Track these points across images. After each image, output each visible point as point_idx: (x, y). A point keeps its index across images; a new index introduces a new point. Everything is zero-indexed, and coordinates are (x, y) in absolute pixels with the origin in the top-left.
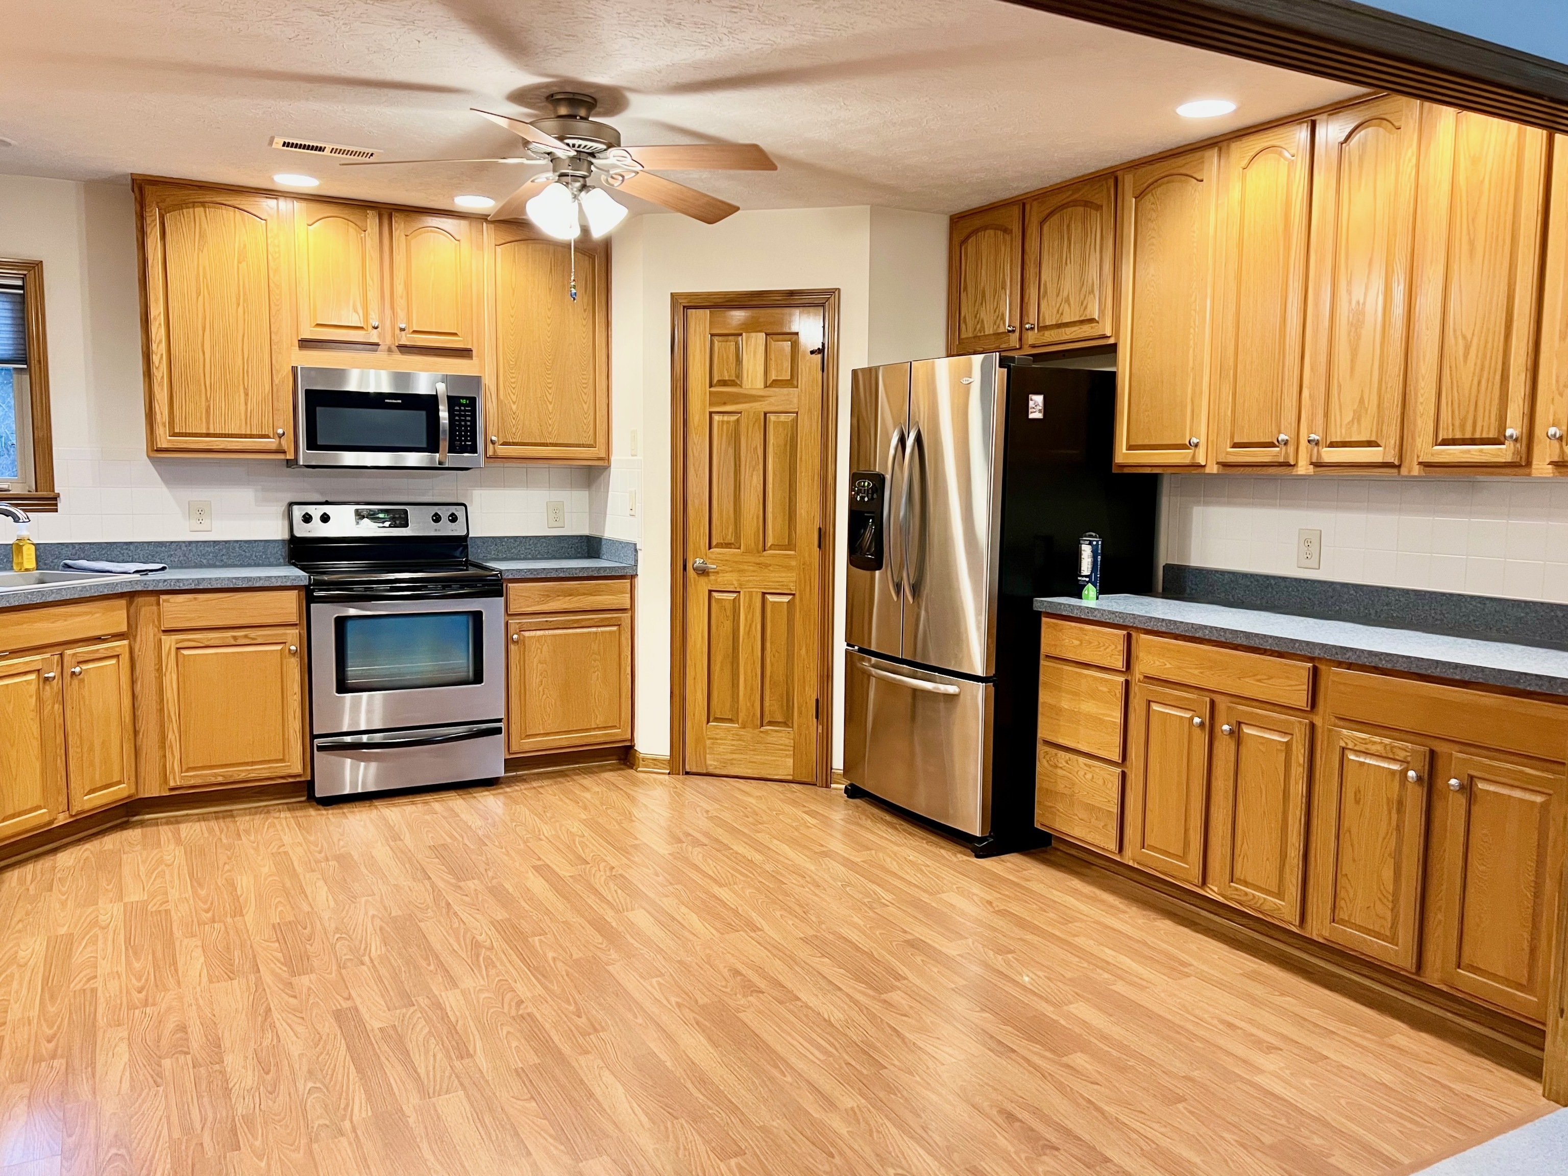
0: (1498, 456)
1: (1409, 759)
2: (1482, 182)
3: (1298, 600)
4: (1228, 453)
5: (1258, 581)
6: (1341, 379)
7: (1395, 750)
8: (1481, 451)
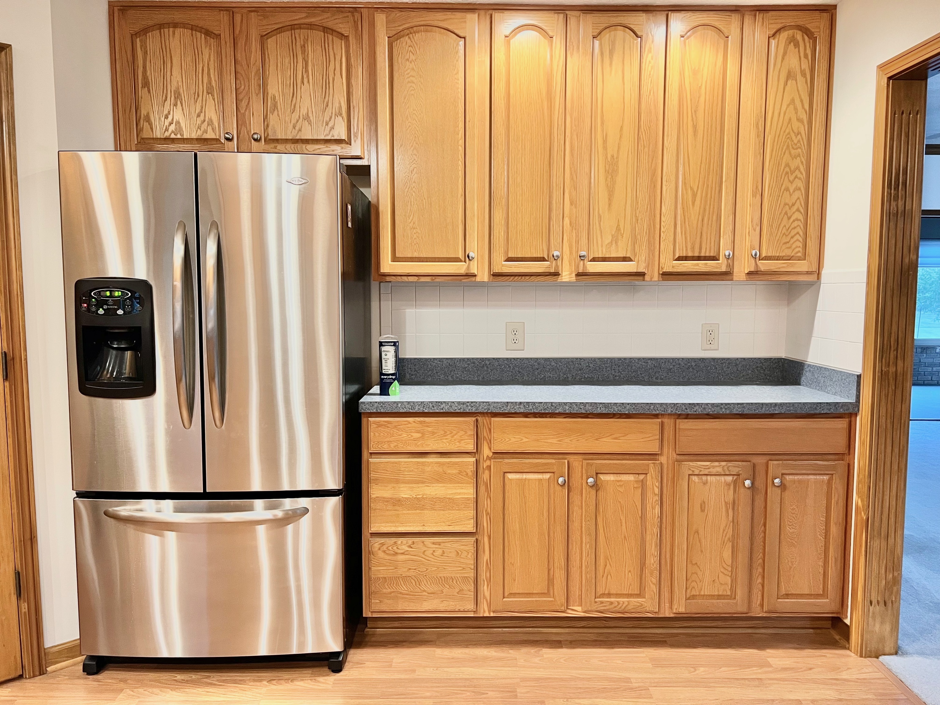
0: (717, 268)
1: (740, 472)
2: (700, 87)
3: (510, 373)
4: (503, 266)
5: (474, 363)
6: (601, 212)
7: (730, 468)
8: (706, 264)
